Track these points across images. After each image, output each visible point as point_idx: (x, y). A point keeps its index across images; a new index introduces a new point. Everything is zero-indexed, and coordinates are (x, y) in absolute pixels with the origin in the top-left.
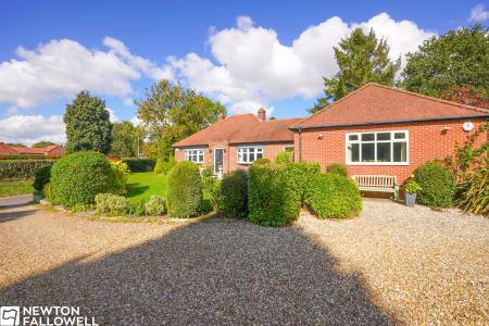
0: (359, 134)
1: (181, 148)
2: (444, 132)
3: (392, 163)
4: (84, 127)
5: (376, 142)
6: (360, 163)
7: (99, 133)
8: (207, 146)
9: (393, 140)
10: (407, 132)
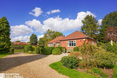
0: (69, 41)
1: (49, 43)
2: (81, 41)
3: (74, 46)
4: (33, 40)
5: (71, 43)
6: (71, 46)
7: (35, 41)
8: (52, 43)
9: (74, 42)
10: (75, 41)
